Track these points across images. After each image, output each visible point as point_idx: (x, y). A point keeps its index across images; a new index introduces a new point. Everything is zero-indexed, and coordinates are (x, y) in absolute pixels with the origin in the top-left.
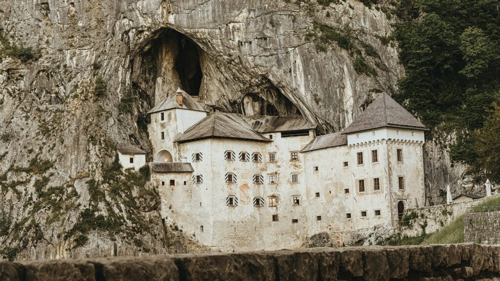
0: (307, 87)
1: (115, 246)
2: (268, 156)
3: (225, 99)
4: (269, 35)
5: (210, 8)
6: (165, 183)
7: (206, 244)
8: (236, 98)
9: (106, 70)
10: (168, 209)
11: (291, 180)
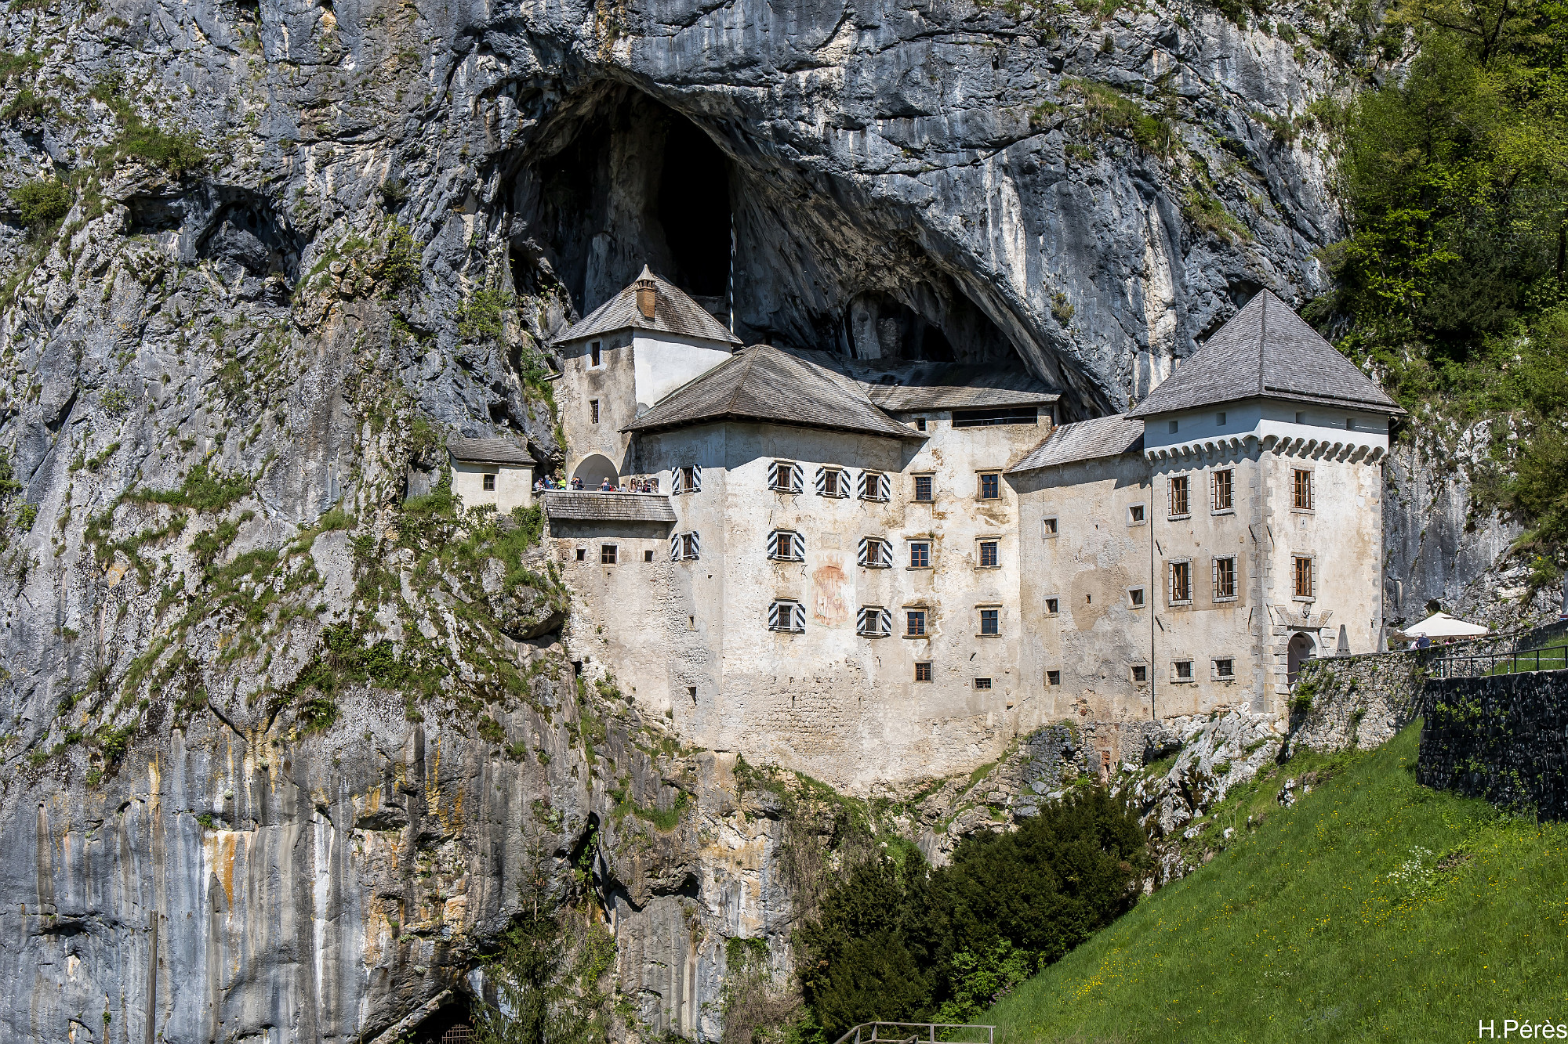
0: (1033, 270)
1: (420, 737)
2: (909, 485)
3: (796, 306)
4: (918, 106)
5: (739, 18)
6: (586, 554)
7: (700, 742)
8: (828, 304)
9: (424, 207)
10: (592, 634)
11: (977, 558)
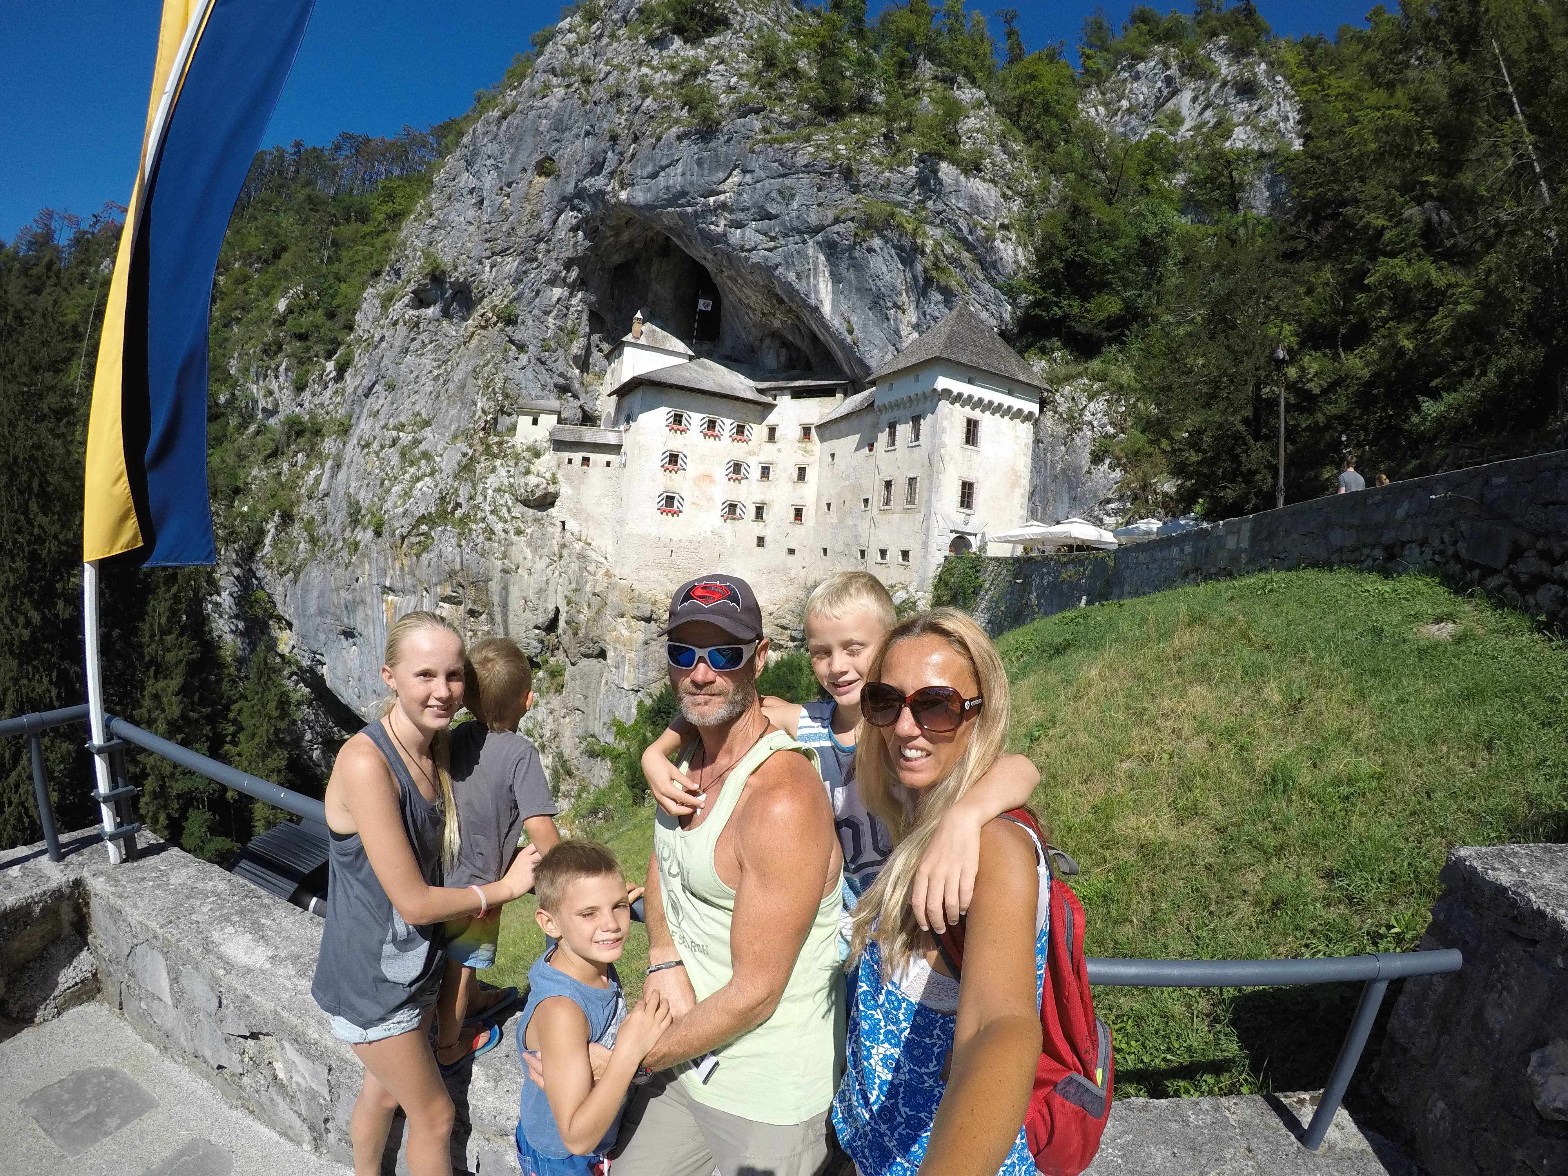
2: (764, 433)
4: (774, 212)
5: (680, 171)
6: (573, 462)
10: (571, 506)
11: (795, 476)
